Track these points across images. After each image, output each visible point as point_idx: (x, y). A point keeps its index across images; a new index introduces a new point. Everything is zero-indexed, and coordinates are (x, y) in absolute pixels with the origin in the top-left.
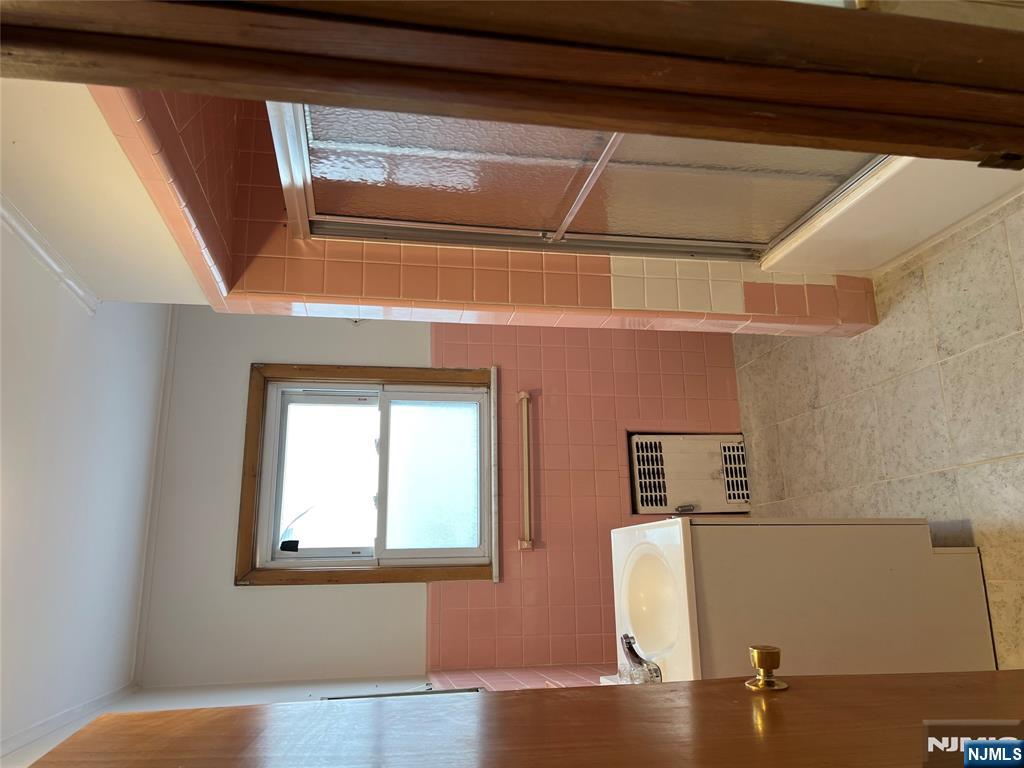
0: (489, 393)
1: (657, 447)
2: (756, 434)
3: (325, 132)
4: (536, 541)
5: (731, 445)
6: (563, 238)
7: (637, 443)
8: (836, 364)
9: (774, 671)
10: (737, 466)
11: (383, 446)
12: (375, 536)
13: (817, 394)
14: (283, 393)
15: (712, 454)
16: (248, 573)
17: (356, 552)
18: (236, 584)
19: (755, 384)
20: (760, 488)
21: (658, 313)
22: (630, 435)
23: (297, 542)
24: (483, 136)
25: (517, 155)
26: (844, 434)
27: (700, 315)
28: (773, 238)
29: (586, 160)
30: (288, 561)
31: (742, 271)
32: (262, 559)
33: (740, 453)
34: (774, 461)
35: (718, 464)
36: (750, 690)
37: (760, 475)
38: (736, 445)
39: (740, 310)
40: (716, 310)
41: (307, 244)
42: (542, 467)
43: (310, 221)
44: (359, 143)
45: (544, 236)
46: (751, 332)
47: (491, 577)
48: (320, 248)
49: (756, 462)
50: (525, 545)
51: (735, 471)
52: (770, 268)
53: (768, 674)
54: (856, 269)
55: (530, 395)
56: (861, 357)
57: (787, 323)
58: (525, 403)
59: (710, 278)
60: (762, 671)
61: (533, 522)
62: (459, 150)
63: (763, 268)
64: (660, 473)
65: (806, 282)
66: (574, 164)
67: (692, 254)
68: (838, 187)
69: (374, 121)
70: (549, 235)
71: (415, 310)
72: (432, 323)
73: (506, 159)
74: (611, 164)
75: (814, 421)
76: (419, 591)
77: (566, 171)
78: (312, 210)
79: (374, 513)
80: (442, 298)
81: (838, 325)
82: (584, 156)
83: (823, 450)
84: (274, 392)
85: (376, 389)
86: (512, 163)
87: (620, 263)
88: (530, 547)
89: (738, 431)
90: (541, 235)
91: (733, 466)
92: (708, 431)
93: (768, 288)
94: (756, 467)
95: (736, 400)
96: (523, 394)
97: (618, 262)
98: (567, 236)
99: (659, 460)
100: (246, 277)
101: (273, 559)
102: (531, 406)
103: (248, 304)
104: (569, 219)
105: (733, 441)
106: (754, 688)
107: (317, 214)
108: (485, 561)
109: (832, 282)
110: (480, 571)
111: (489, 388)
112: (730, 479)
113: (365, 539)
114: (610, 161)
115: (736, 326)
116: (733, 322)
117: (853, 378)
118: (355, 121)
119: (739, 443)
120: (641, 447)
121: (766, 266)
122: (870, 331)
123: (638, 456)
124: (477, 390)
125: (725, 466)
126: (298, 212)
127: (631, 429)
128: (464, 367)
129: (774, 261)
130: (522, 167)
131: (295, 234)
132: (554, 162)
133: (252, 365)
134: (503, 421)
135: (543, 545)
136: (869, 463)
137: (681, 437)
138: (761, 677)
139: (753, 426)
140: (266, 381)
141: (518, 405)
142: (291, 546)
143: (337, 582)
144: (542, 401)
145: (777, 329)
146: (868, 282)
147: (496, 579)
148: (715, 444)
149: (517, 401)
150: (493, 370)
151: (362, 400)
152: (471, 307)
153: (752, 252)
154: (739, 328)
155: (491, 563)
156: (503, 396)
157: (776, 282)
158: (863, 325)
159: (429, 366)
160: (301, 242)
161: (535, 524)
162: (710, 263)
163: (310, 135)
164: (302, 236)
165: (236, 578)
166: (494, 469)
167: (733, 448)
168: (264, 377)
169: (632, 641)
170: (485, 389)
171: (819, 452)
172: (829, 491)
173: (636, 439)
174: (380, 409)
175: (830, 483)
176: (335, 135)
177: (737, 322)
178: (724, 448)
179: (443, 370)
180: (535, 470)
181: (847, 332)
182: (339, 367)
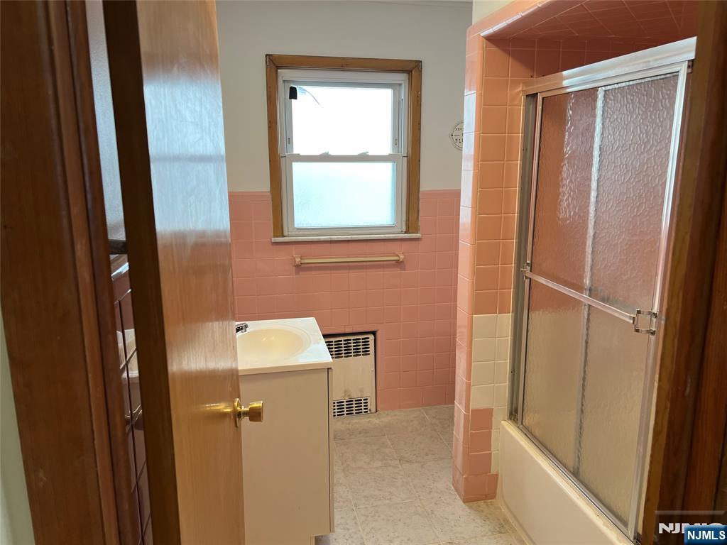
0: (402, 233)
1: (366, 352)
2: (377, 421)
3: (612, 98)
4: (299, 268)
5: (368, 404)
6: (526, 278)
7: (368, 338)
8: (433, 475)
9: (248, 418)
10: (354, 409)
11: (364, 158)
12: (301, 154)
13: (410, 462)
14: (400, 85)
15: (362, 391)
16: (275, 64)
17: (290, 140)
18: (267, 55)
19: (412, 421)
20: (340, 424)
21: (470, 347)
22: (374, 333)
23: (296, 98)
24: (609, 214)
25: (594, 239)
26: (383, 480)
27: (469, 377)
28: (526, 428)
29: (590, 290)
30: (283, 92)
31: (501, 407)
32: (284, 74)
33: (363, 411)
34: (360, 433)
35: (355, 395)
36: (234, 402)
37: (349, 424)
38: (369, 407)
39: (473, 406)
40: (473, 389)
41: (519, 93)
42: (350, 271)
43: (537, 94)
44: (603, 124)
45: (528, 264)
46: (456, 414)
47: (274, 237)
48: (516, 103)
49: (357, 421)
50: (298, 260)
51: (351, 407)
52: (503, 427)
53: (246, 414)
54: (504, 487)
55: (402, 262)
56: (439, 491)
57: (464, 439)
58: (396, 258)
59: (496, 385)
60: (248, 409)
61: (313, 265)
62: (597, 197)
63: (503, 422)
64: (348, 354)
65: (494, 452)
66: (587, 282)
67: (513, 372)
68: (570, 471)
69: (621, 134)
70: (529, 268)
71: (471, 173)
72: (460, 190)
73: (591, 232)
74: (586, 307)
75: (391, 460)
76: (264, 186)
77: (581, 277)
78: (546, 95)
79: (317, 153)
80: (480, 191)
81: (463, 475)
82: (593, 288)
83: (371, 466)
84: (401, 78)
85: (403, 151)
86: (588, 237)
87: (506, 320)
88: (297, 263)
89: (378, 409)
90: (528, 262)
91: (354, 405)
92: (378, 388)
93: (488, 426)
94: (354, 421)
95: (400, 408)
96: (402, 257)
97: (507, 319)
98: (527, 282)
99: (357, 354)
100: (494, 49)
101: (284, 81)
102: (394, 262)
103: (474, 52)
104: (542, 280)
105: (371, 406)
106: (236, 404)
107: (543, 98)
108: (286, 233)
109: (493, 471)
110: (279, 229)
111: (406, 233)
112: (345, 403)
113: (299, 147)
114: (589, 305)
115: (460, 403)
116: (464, 402)
117: (424, 486)
118: (621, 119)
119: (370, 410)
120: (366, 341)
121: (504, 424)
122: (458, 497)
123: (359, 339)
124: (404, 224)
125: (354, 400)
126: (544, 85)
127: (378, 334)
128: (421, 214)
129: (509, 430)
130: (584, 243)
131: (526, 83)
132: (588, 268)
133: (421, 62)
134: (382, 243)
135: (297, 273)
136: (365, 497)
137: (373, 369)
138: (244, 409)
139: (383, 419)
140: (409, 72)
141: (394, 253)
142: (293, 94)
143: (270, 127)
144: (397, 271)
145: (459, 432)
146: (493, 496)
147: (274, 240)
148: (369, 393)
149: (397, 253)
150: (418, 235)
151: (396, 141)
152: (474, 214)
153: (514, 414)
154: (459, 407)
155: (284, 236)
156: (399, 243)
157: (493, 431)
158: (463, 493)
159: (421, 189)
160: (520, 89)
161: (312, 267)
162: (506, 385)
163: (609, 87)
164: (524, 89)
165: (272, 55)
166: (349, 237)
167: (367, 406)
168: (412, 70)
169: (244, 330)
170: (404, 230)
171: (369, 464)
172: (343, 470)
173: (371, 337)
174: (390, 155)
175: (348, 471)
176: (609, 106)
177: (464, 404)
178: (366, 399)
179: (418, 199)
180: (349, 266)
181: (457, 481)
182: (420, 124)
